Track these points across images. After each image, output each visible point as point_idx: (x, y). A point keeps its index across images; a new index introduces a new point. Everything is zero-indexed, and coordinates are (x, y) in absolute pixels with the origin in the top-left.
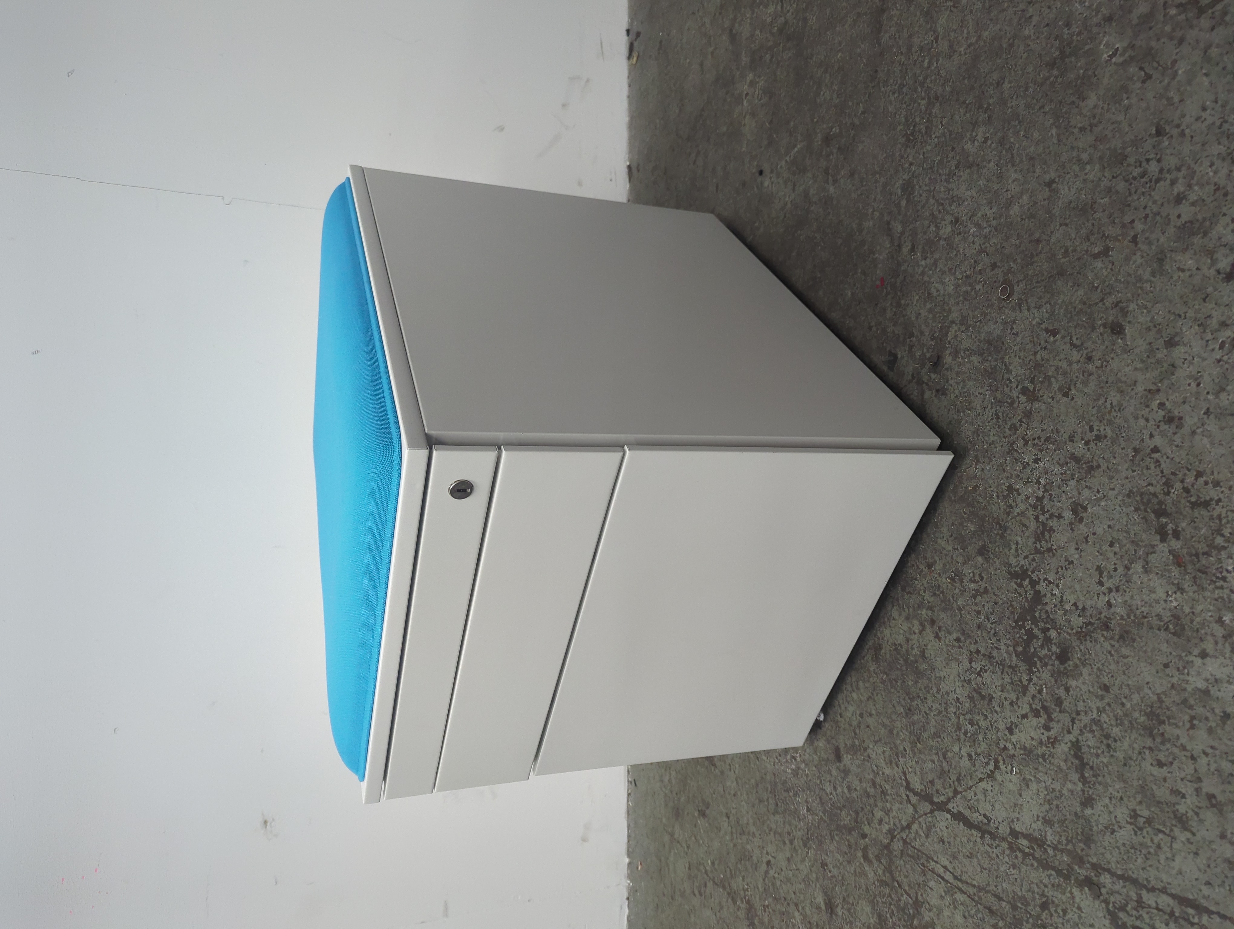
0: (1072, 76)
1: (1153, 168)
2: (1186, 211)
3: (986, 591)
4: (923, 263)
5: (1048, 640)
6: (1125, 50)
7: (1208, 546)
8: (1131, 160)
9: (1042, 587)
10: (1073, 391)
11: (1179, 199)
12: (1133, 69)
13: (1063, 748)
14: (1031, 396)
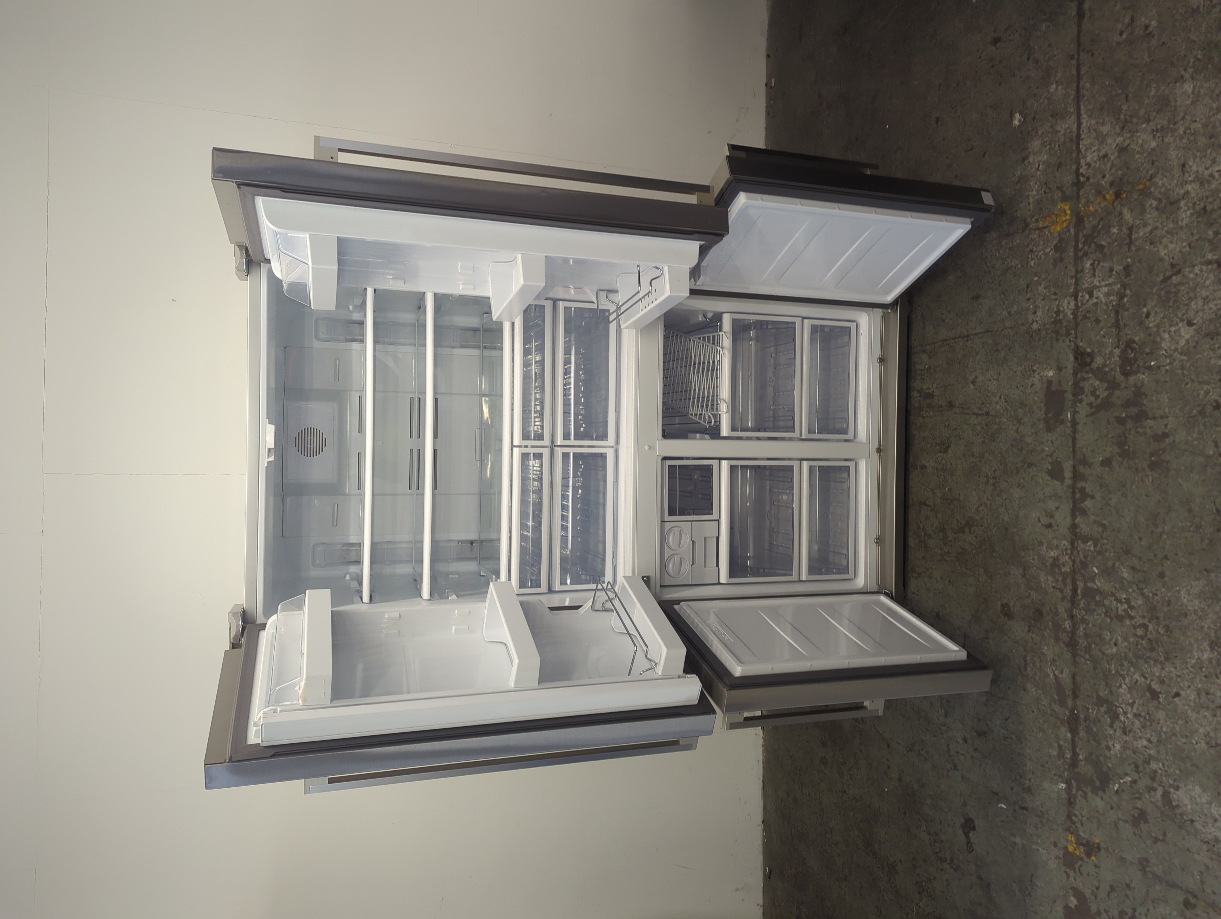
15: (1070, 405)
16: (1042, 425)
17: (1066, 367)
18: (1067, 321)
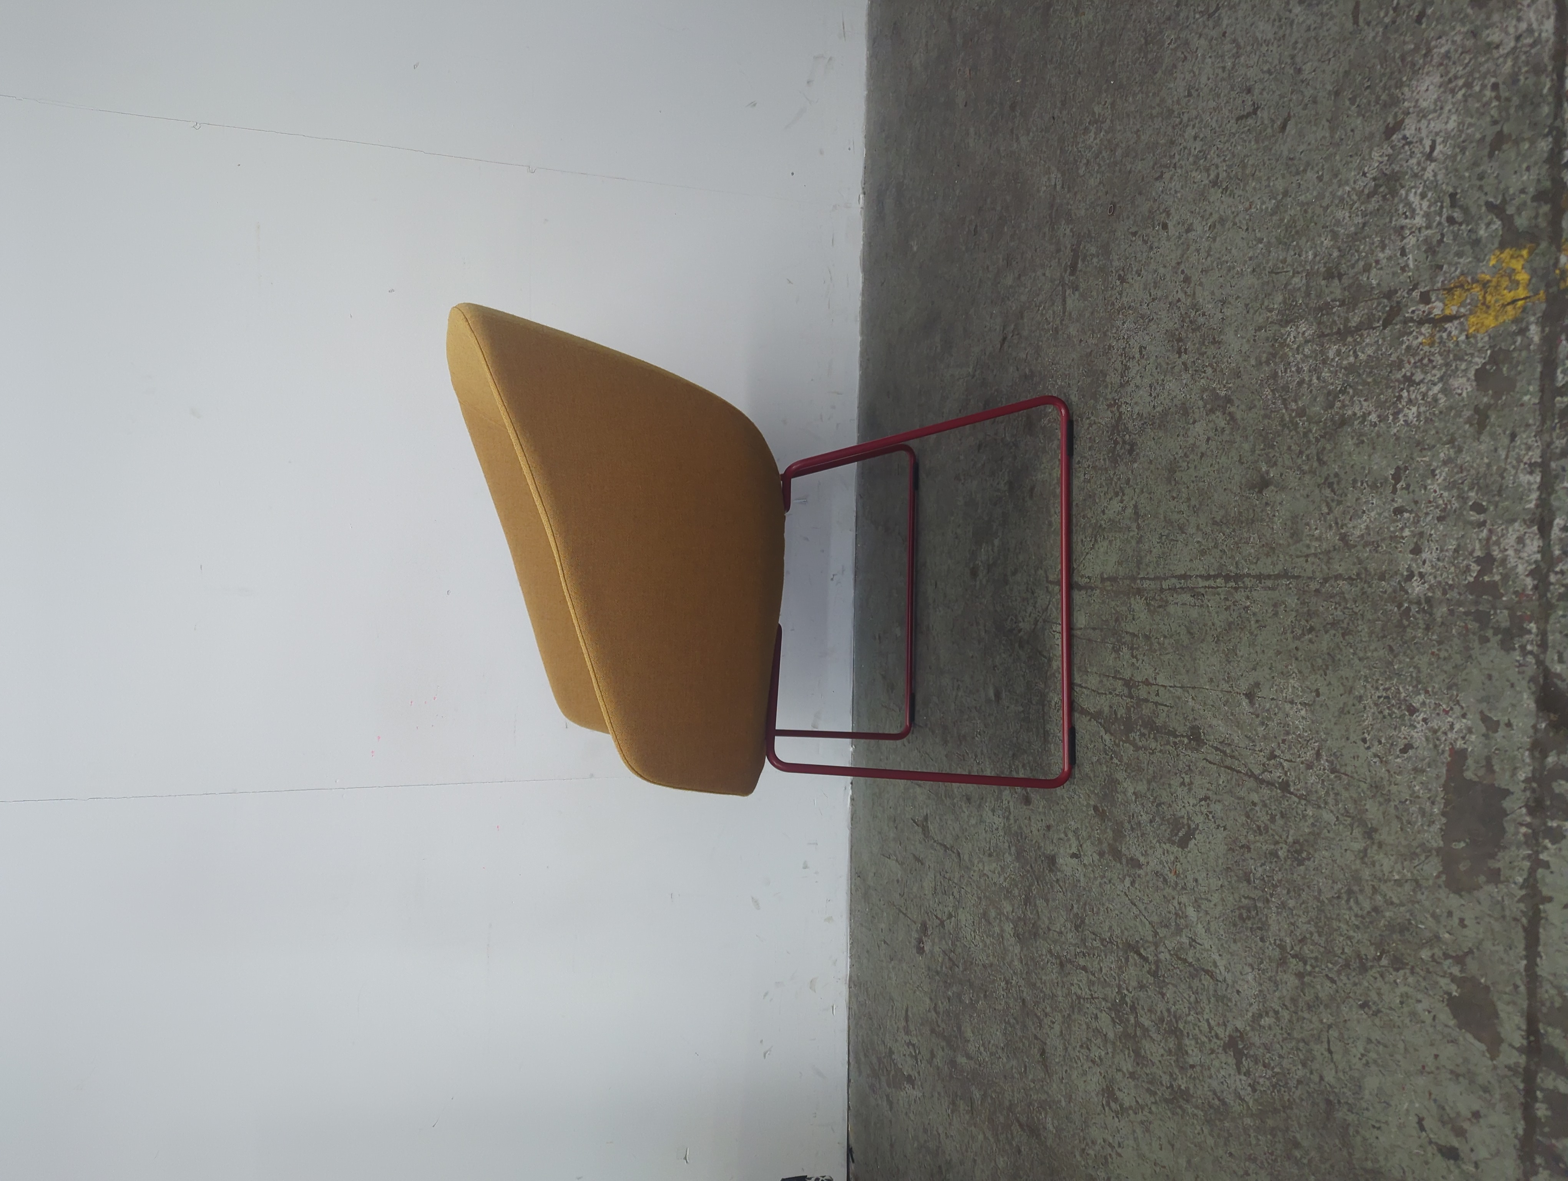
0: (1150, 56)
1: (1185, 118)
2: (1198, 145)
3: (1095, 423)
4: (1068, 196)
5: (1124, 442)
6: (1176, 39)
7: (1200, 354)
8: (1176, 113)
9: (1123, 409)
10: (1143, 272)
11: (1195, 138)
12: (1179, 54)
13: (1129, 511)
14: (1122, 280)
15: (1521, 837)
16: (1432, 868)
17: (1509, 725)
18: (1516, 593)
